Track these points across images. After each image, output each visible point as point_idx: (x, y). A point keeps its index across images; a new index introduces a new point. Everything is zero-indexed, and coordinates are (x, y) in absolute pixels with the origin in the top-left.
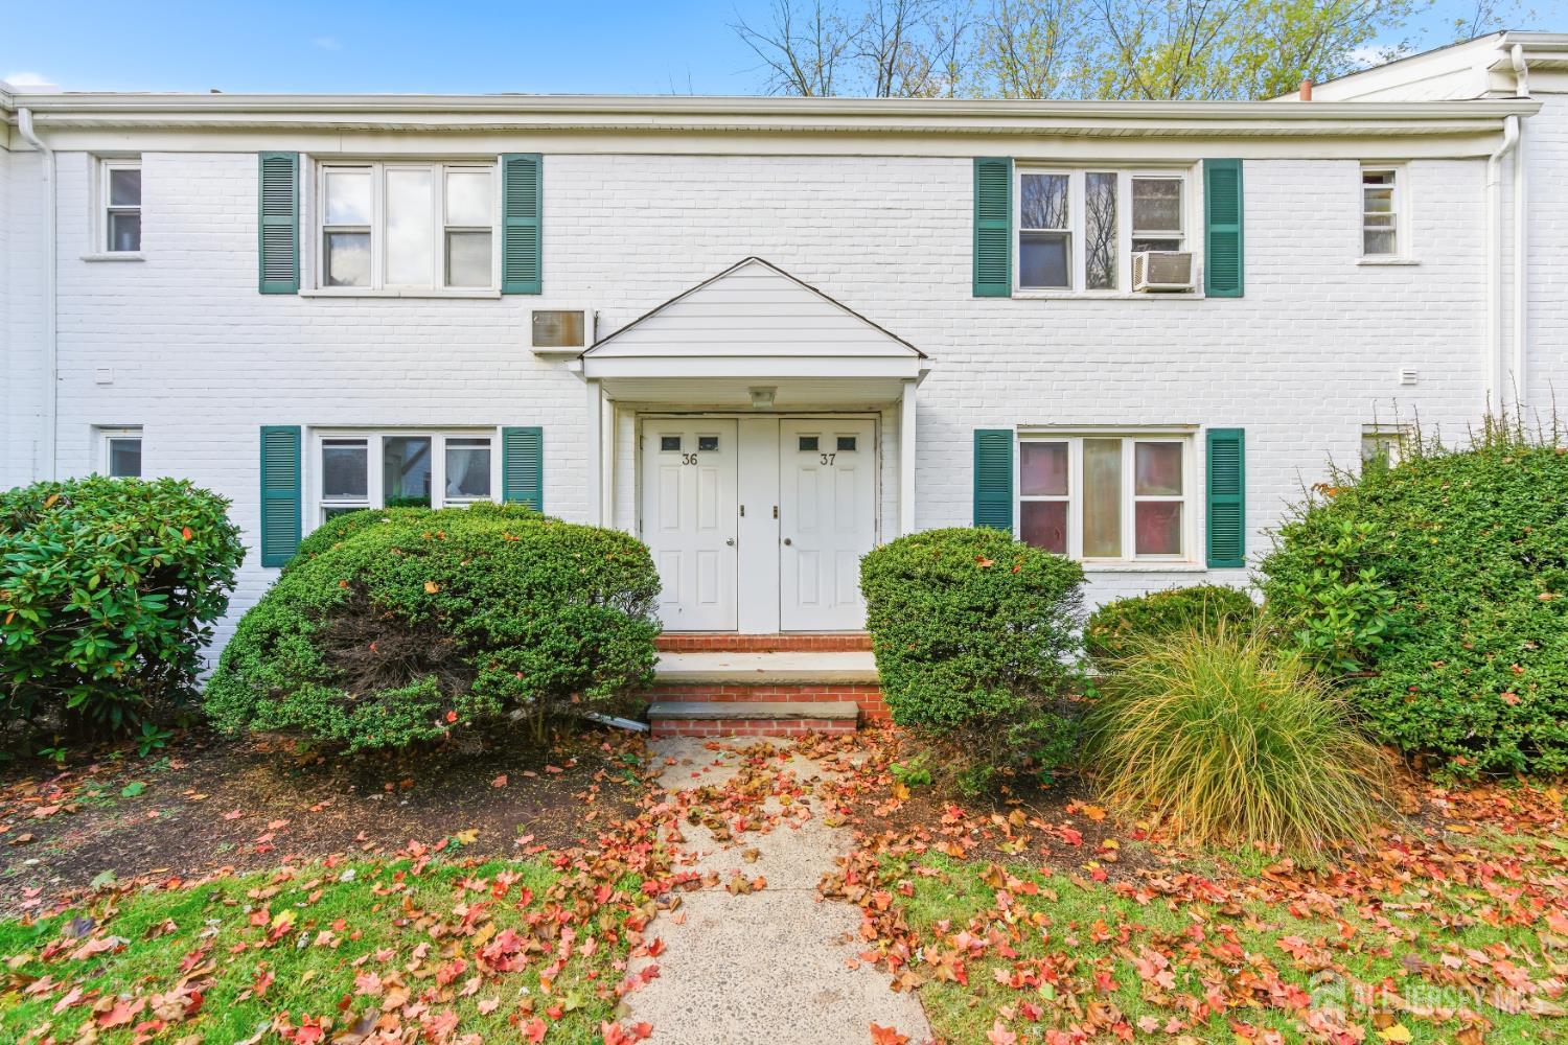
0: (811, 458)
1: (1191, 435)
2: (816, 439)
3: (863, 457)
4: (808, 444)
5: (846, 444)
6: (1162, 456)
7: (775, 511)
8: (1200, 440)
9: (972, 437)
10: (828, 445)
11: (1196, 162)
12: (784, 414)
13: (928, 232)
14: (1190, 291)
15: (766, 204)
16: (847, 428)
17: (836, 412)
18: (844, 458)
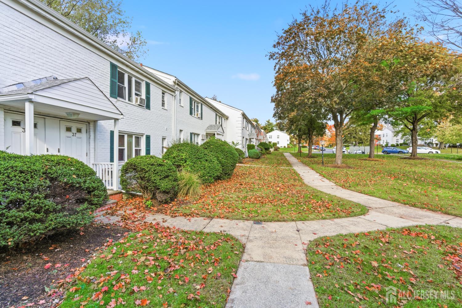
0: (69, 134)
1: (143, 136)
2: (71, 128)
3: (84, 135)
4: (69, 129)
5: (79, 130)
6: (138, 139)
7: (59, 150)
8: (145, 137)
9: (110, 132)
10: (74, 130)
11: (144, 81)
12: (61, 119)
13: (101, 77)
14: (144, 107)
15: (57, 49)
16: (79, 126)
17: (77, 121)
18: (78, 135)
